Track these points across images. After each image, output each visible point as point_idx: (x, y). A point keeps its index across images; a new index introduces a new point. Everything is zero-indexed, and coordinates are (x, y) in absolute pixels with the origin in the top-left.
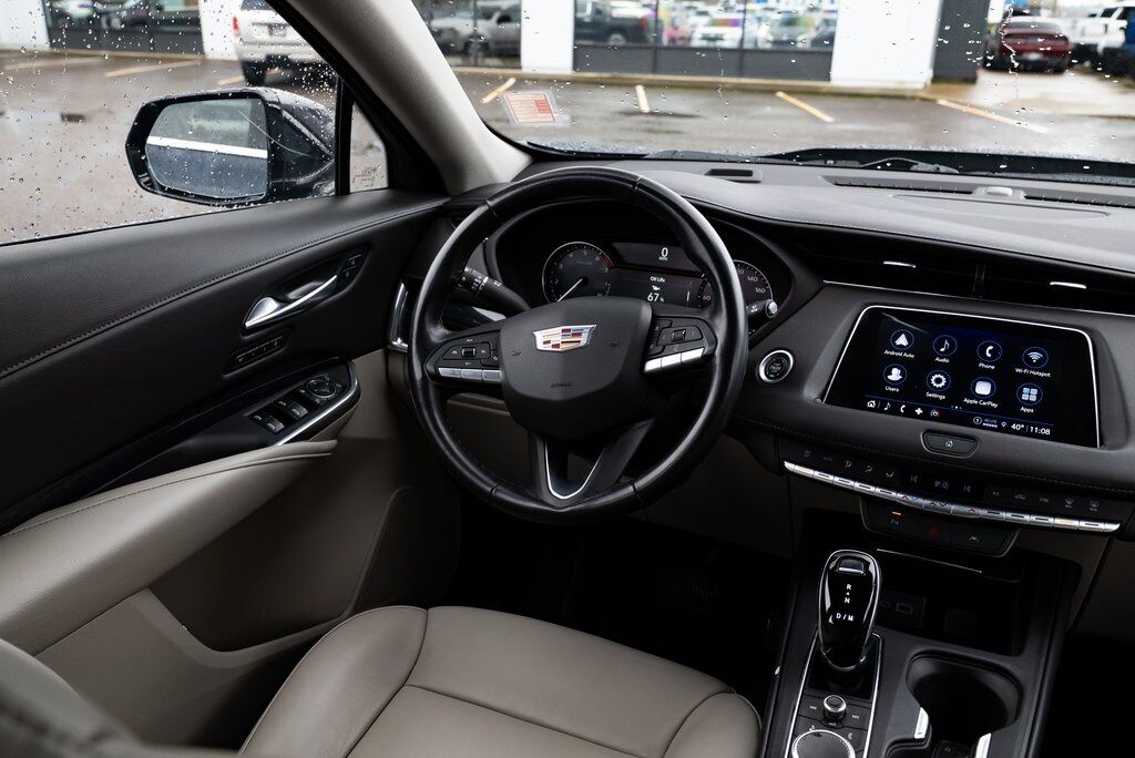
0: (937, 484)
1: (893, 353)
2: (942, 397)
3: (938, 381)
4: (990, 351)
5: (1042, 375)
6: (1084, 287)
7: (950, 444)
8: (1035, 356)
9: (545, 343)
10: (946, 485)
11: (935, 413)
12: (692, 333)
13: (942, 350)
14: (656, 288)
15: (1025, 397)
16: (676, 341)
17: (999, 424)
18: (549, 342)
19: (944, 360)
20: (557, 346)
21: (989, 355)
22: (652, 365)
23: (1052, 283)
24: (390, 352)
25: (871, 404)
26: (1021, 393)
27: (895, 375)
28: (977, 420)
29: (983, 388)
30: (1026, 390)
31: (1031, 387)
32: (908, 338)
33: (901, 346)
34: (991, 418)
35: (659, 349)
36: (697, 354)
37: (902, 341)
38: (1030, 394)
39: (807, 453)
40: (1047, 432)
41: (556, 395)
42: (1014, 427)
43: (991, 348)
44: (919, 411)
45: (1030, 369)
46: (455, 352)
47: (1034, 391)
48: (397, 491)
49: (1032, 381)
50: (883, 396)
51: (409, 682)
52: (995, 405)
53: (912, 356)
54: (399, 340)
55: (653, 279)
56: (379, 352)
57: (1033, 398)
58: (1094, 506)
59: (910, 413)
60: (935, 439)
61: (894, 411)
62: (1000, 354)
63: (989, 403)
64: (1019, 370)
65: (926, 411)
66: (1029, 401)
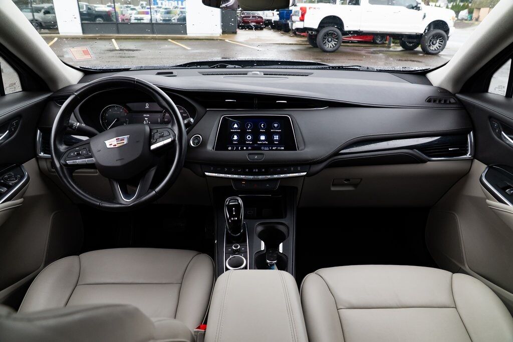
0: (254, 170)
1: (233, 130)
2: (251, 143)
3: (249, 137)
5: (279, 131)
6: (286, 102)
7: (256, 157)
8: (276, 125)
9: (110, 145)
10: (257, 170)
11: (250, 148)
12: (166, 133)
13: (249, 127)
14: (146, 119)
15: (275, 139)
16: (160, 137)
17: (269, 148)
18: (111, 144)
19: (250, 130)
20: (115, 145)
21: (262, 127)
22: (153, 147)
23: (277, 102)
24: (38, 159)
25: (230, 148)
26: (274, 137)
27: (235, 137)
28: (263, 148)
29: (263, 138)
30: (275, 136)
32: (237, 125)
33: (236, 128)
34: (266, 147)
35: (155, 141)
36: (169, 140)
37: (236, 126)
38: (276, 137)
39: (212, 168)
40: (283, 148)
41: (118, 164)
42: (273, 148)
43: (263, 124)
44: (245, 148)
45: (275, 130)
46: (72, 154)
47: (277, 136)
48: (54, 213)
49: (276, 133)
50: (233, 145)
51: (79, 283)
52: (267, 143)
53: (239, 131)
54: (42, 153)
55: (145, 115)
56: (34, 159)
58: (299, 168)
59: (242, 149)
60: (251, 156)
61: (237, 149)
62: (266, 126)
63: (265, 142)
64: (272, 130)
65: (247, 148)
66: (276, 140)
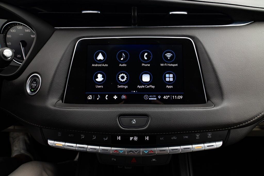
0: (131, 138)
1: (96, 65)
2: (126, 87)
3: (123, 77)
4: (146, 56)
5: (174, 65)
6: (186, 13)
7: (134, 121)
8: (169, 55)
10: (136, 139)
11: (124, 97)
13: (122, 59)
15: (167, 80)
17: (157, 97)
19: (124, 65)
21: (146, 58)
23: (171, 13)
25: (90, 98)
26: (165, 77)
27: (100, 78)
28: (146, 97)
30: (167, 75)
31: (169, 73)
32: (103, 55)
33: (100, 60)
34: (152, 95)
37: (100, 57)
38: (169, 77)
39: (60, 134)
40: (181, 98)
42: (164, 97)
43: (146, 54)
44: (115, 97)
45: (167, 63)
47: (171, 76)
49: (169, 70)
50: (95, 91)
52: (153, 87)
53: (106, 65)
57: (172, 80)
58: (210, 135)
59: (111, 101)
61: (102, 102)
62: (151, 57)
63: (151, 86)
64: (162, 65)
65: (119, 96)
66: (169, 82)
